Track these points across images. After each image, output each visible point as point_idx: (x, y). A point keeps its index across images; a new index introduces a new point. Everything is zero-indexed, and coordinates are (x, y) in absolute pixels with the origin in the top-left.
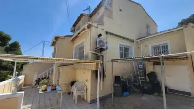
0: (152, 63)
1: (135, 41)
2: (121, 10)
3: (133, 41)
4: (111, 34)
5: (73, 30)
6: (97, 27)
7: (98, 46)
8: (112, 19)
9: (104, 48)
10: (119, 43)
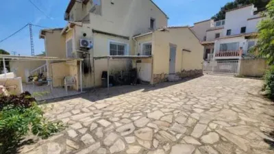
0: (135, 60)
1: (130, 38)
2: (112, 3)
3: (127, 38)
4: (98, 32)
5: (67, 17)
6: (81, 26)
7: (81, 46)
8: (100, 14)
9: (89, 47)
10: (109, 41)
